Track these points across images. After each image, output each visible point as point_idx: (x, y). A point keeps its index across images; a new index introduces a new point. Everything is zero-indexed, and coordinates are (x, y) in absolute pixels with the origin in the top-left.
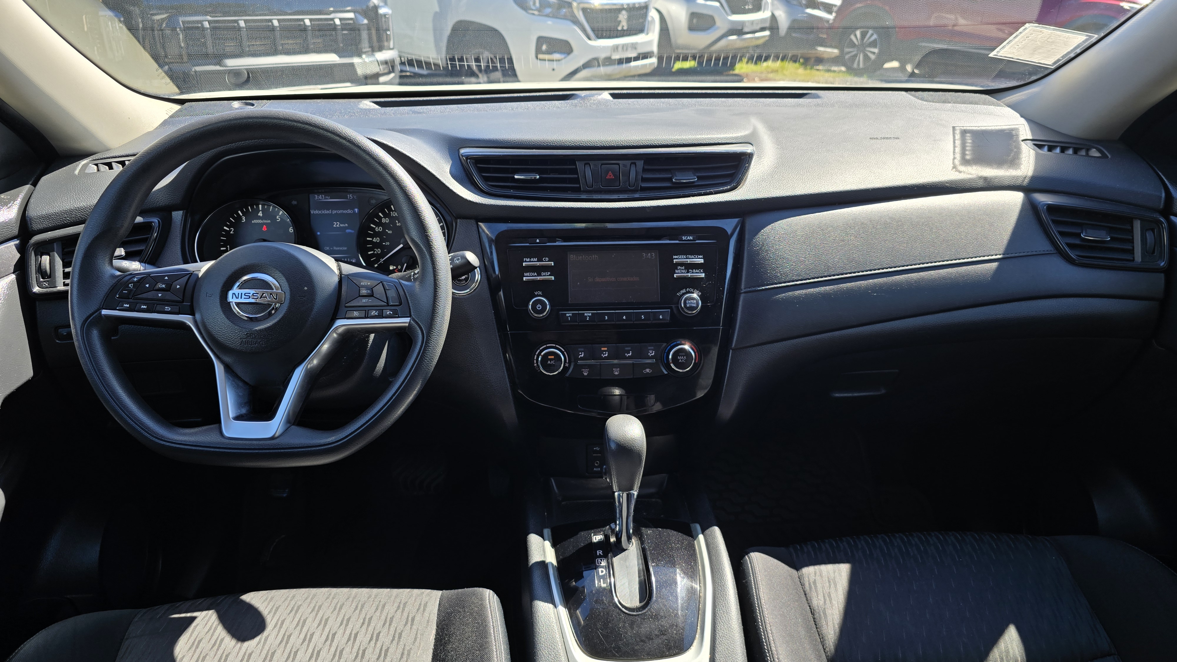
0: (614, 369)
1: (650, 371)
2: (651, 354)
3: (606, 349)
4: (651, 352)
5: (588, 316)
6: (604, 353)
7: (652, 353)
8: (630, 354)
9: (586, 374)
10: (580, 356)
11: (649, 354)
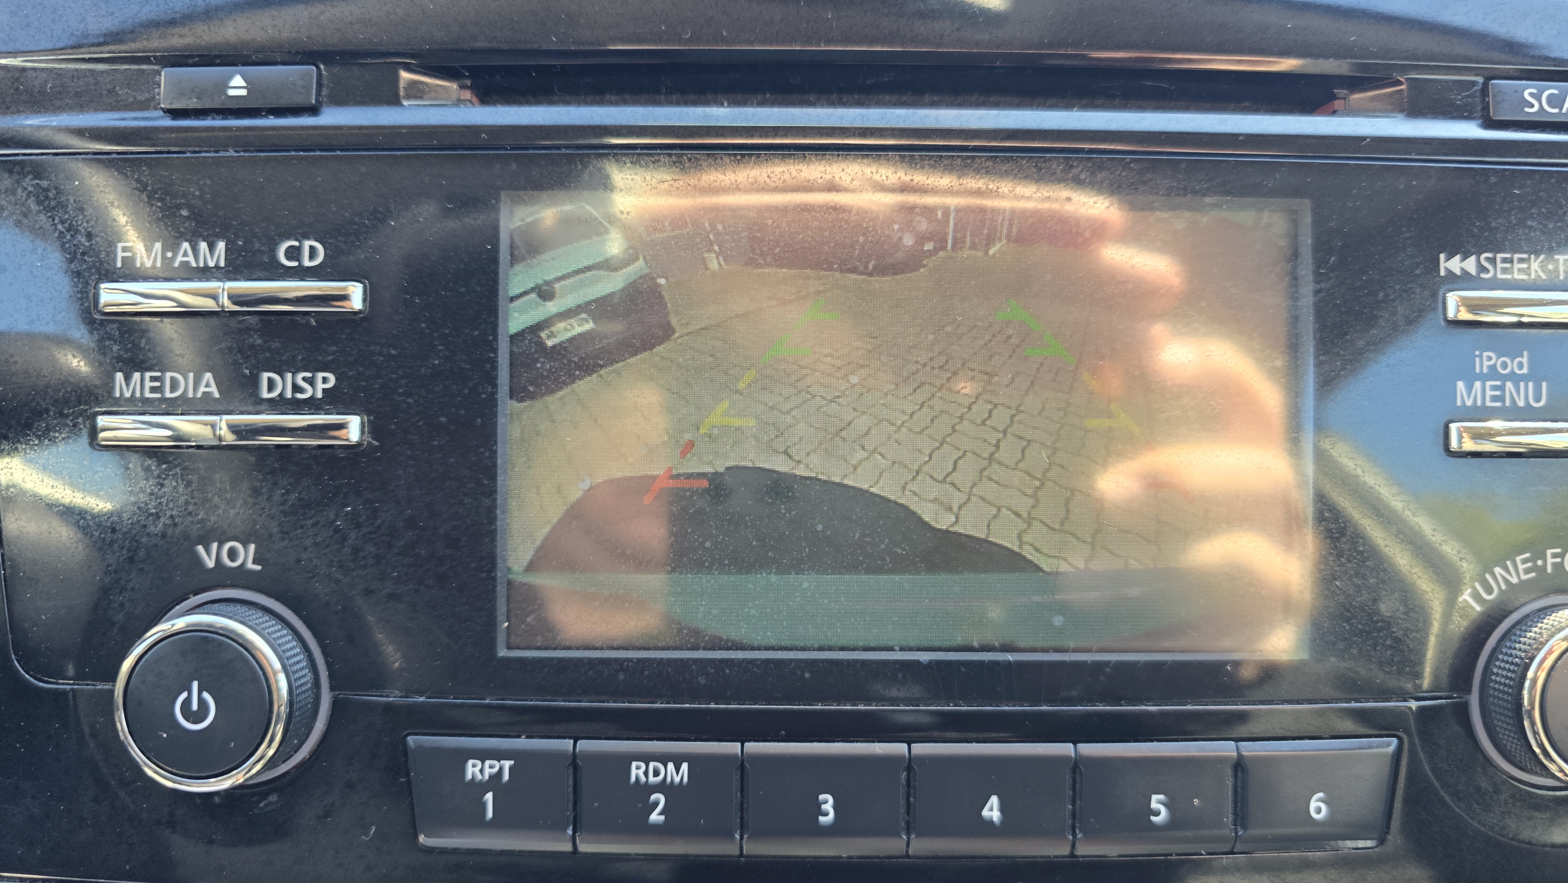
5: (661, 787)
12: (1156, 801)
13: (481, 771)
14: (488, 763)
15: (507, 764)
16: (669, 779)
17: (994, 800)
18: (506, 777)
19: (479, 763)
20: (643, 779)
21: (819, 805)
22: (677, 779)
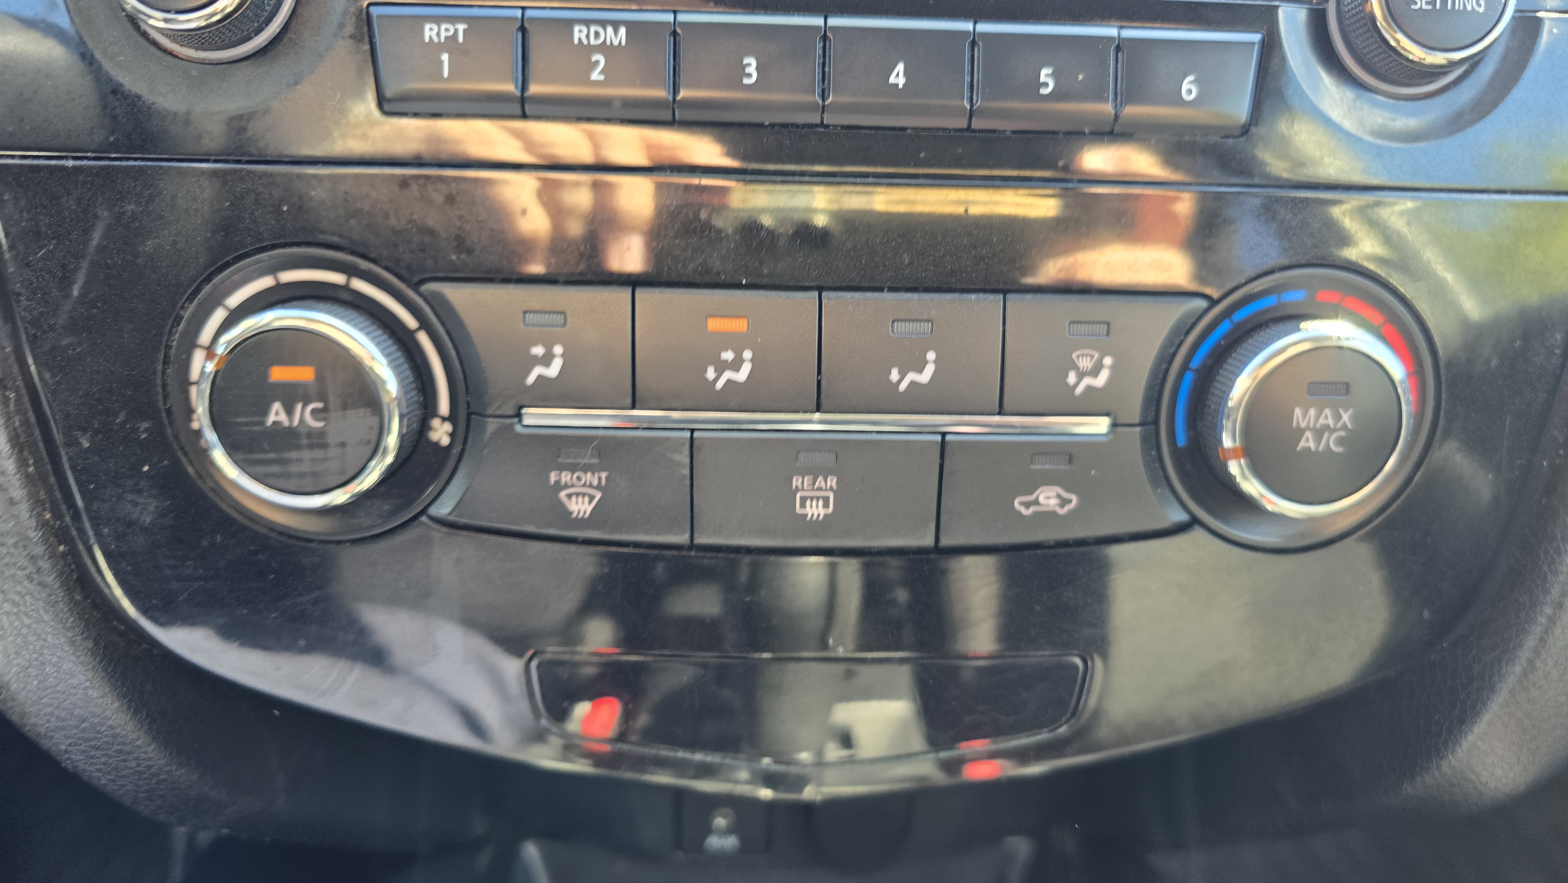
0: (796, 481)
1: (1064, 502)
2: (1087, 381)
3: (740, 325)
4: (1085, 363)
5: (604, 48)
6: (728, 356)
7: (1095, 372)
8: (925, 377)
9: (580, 507)
10: (538, 371)
11: (1072, 378)
12: (1045, 74)
13: (438, 34)
14: (444, 27)
15: (461, 27)
16: (608, 43)
17: (900, 67)
18: (461, 39)
19: (435, 27)
20: (585, 41)
21: (744, 67)
22: (616, 43)
